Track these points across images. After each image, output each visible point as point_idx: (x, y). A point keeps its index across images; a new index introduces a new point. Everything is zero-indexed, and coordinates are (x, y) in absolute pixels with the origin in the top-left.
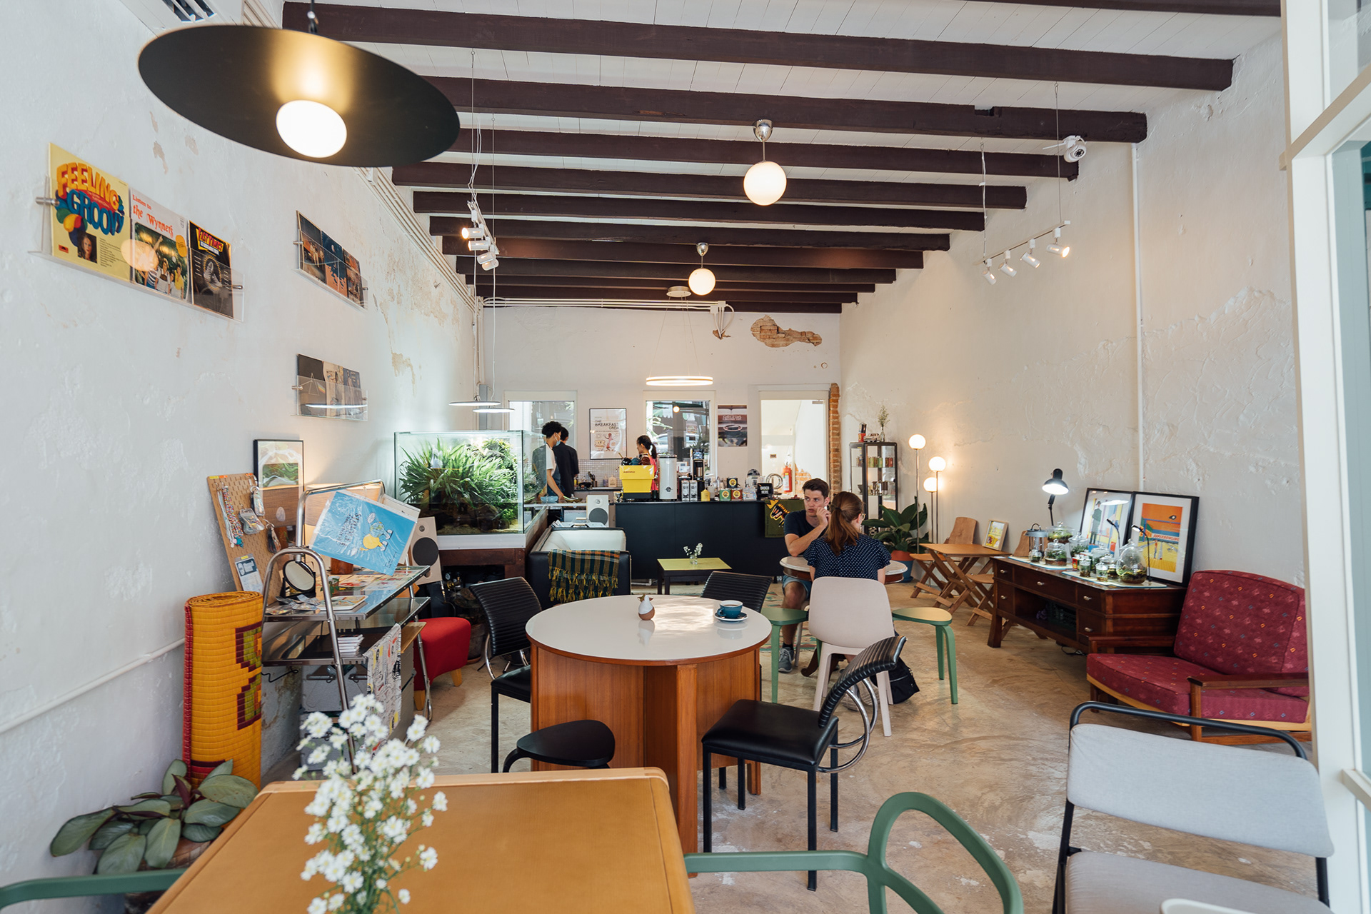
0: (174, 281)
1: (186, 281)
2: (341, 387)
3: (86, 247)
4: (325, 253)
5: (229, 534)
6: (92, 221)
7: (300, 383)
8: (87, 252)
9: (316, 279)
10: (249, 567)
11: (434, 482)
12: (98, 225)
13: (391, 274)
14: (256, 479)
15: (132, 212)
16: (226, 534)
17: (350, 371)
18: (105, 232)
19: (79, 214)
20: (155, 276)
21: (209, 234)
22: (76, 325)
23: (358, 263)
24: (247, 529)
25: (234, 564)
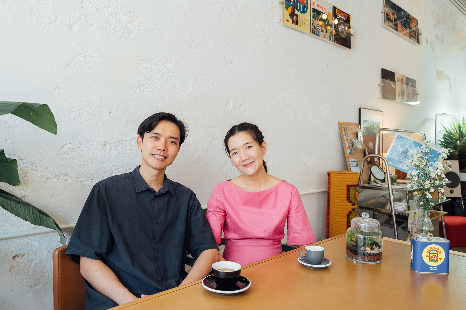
0: (326, 32)
1: (331, 32)
2: (405, 86)
3: (295, 19)
4: (397, 15)
5: (346, 147)
6: (297, 9)
7: (383, 82)
8: (295, 21)
9: (392, 30)
10: (355, 164)
11: (460, 142)
12: (299, 10)
13: (437, 26)
14: (359, 125)
15: (311, 3)
16: (345, 148)
17: (410, 79)
18: (301, 13)
19: (293, 6)
20: (319, 30)
21: (341, 11)
22: (291, 52)
23: (417, 20)
24: (354, 147)
25: (348, 161)
